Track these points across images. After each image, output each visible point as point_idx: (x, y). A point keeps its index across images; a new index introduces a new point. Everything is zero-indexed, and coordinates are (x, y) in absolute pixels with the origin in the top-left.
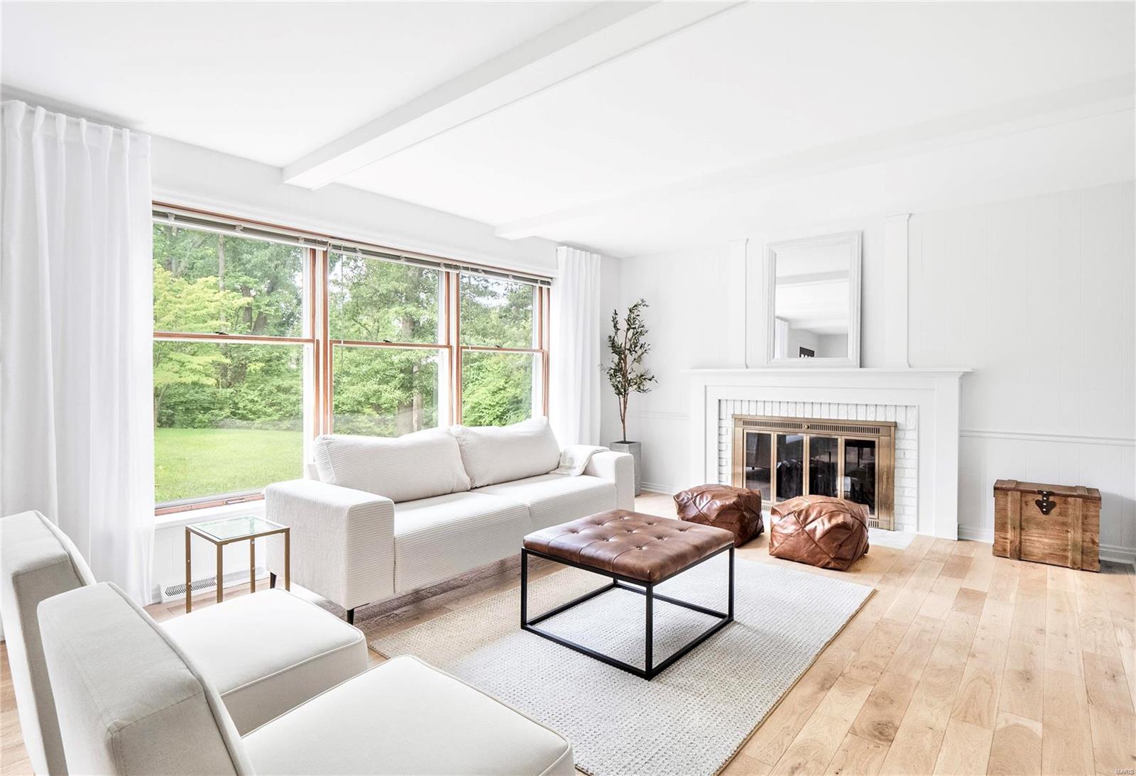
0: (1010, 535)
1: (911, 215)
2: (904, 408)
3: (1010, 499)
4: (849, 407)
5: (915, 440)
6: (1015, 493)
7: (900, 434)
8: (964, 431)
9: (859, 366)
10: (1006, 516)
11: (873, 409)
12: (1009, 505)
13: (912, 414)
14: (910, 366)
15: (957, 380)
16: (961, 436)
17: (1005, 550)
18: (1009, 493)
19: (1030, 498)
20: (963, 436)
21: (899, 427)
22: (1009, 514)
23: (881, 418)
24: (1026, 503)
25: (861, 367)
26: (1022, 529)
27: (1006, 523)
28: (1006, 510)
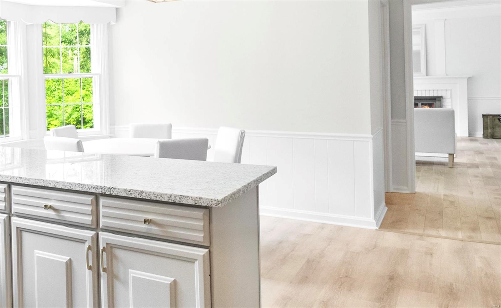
0: (489, 131)
1: (445, 20)
2: (445, 91)
3: (489, 119)
4: (422, 91)
5: (450, 102)
6: (491, 116)
7: (444, 100)
8: (470, 98)
9: (426, 75)
10: (488, 125)
11: (433, 91)
12: (489, 121)
13: (448, 93)
14: (447, 75)
15: (466, 80)
16: (468, 100)
17: (488, 136)
18: (489, 117)
19: (495, 117)
20: (470, 99)
21: (444, 98)
22: (489, 124)
23: (436, 95)
24: (495, 120)
25: (427, 75)
26: (493, 128)
27: (488, 127)
28: (488, 122)
